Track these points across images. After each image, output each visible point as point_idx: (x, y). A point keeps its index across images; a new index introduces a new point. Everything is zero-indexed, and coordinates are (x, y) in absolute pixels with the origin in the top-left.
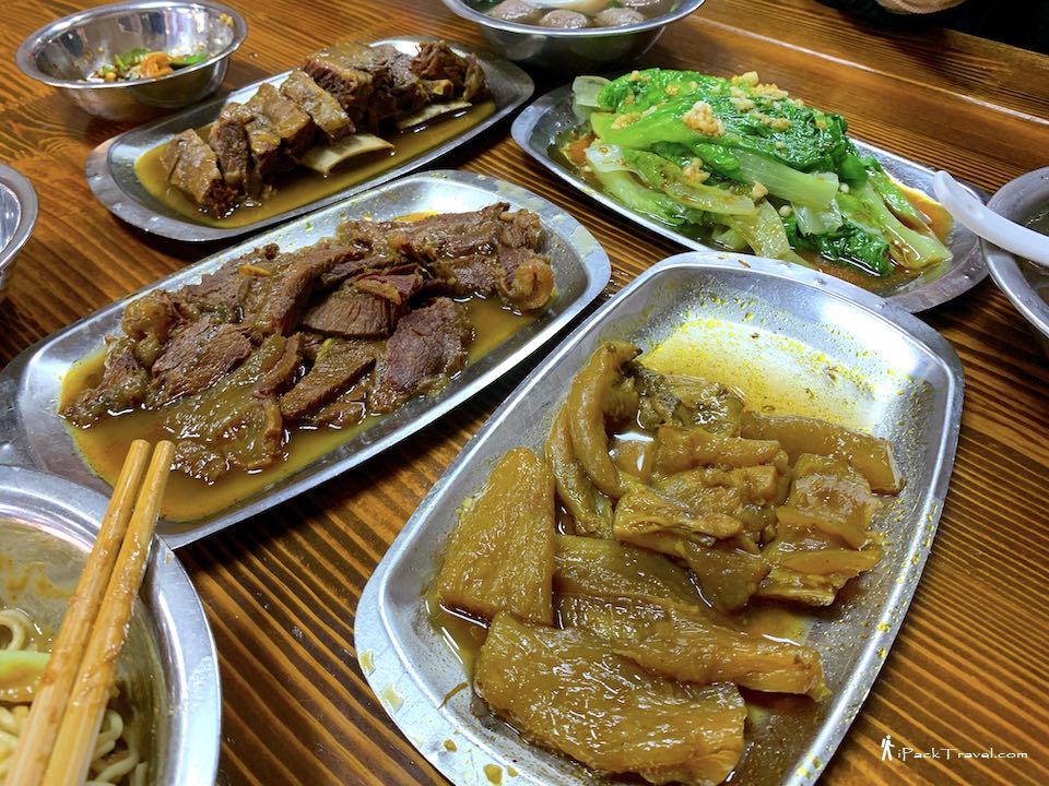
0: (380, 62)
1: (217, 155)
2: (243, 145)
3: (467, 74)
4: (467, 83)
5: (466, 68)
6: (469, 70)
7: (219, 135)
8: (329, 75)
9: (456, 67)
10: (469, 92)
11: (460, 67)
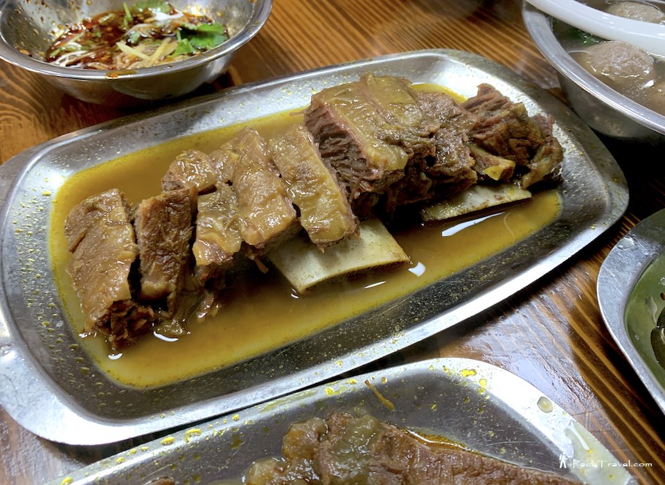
0: (425, 133)
1: (137, 250)
2: (185, 234)
3: (539, 154)
4: (534, 166)
5: (540, 145)
6: (543, 149)
7: (147, 219)
8: (344, 141)
9: (527, 142)
10: (534, 177)
11: (533, 142)
